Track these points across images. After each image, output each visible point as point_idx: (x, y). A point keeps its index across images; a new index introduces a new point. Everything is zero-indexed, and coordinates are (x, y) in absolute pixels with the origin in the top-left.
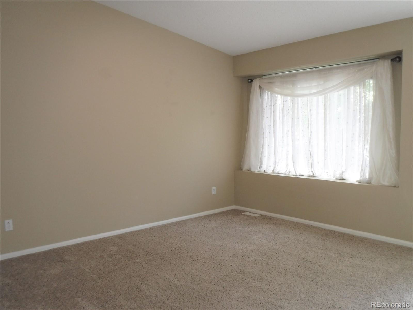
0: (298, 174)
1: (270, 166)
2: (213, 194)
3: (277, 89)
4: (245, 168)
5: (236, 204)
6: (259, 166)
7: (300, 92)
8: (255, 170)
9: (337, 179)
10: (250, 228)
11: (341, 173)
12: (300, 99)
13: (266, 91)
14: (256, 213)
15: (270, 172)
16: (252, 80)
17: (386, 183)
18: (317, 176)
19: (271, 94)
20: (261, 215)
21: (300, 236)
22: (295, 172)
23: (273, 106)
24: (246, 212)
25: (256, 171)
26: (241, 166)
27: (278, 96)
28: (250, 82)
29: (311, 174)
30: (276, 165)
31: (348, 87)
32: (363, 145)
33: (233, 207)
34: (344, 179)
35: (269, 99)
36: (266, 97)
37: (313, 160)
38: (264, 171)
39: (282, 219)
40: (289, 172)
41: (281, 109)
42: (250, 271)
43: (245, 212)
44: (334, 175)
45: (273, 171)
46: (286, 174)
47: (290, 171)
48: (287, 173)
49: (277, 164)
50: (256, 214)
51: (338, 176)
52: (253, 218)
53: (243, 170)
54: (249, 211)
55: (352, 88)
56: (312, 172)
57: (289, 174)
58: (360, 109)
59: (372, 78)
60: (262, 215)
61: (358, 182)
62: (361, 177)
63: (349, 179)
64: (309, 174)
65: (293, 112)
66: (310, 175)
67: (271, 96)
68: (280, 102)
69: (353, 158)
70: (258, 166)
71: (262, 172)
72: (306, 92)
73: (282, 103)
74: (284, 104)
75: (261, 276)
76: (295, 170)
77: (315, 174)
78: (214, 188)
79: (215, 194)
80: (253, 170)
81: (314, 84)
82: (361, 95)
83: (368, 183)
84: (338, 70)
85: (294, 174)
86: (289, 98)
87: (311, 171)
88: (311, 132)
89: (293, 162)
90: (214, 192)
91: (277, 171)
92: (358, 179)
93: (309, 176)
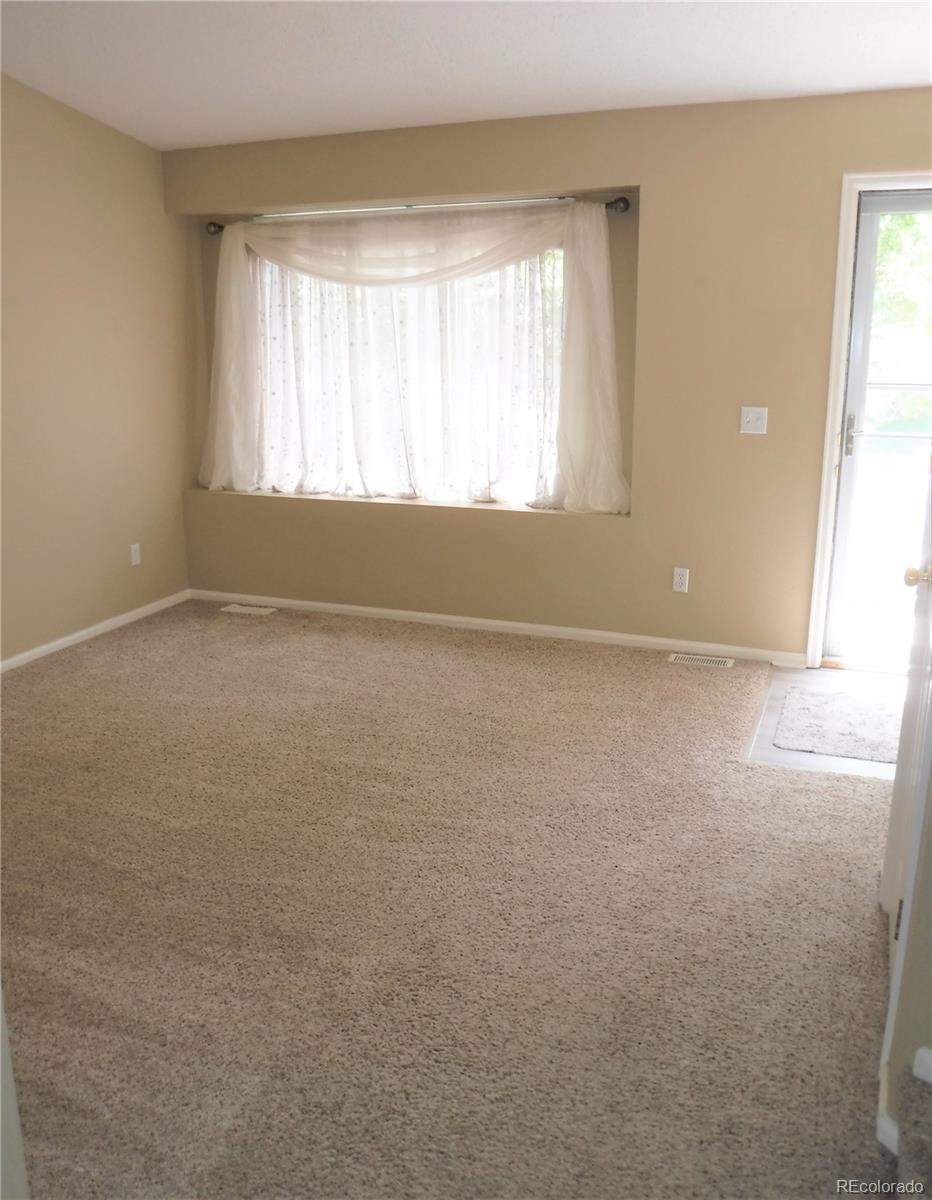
0: (372, 493)
1: (289, 474)
2: (134, 563)
3: (301, 260)
4: (217, 482)
5: (193, 585)
6: (256, 474)
7: (369, 271)
8: (246, 486)
9: (477, 502)
10: (272, 649)
11: (487, 485)
12: (369, 290)
13: (267, 262)
14: (259, 604)
15: (289, 489)
16: (221, 228)
17: (600, 506)
18: (423, 494)
19: (281, 270)
20: (274, 610)
21: (409, 654)
22: (366, 490)
23: (292, 306)
24: (230, 603)
25: (250, 490)
26: (200, 477)
27: (305, 279)
28: (215, 233)
29: (408, 491)
30: (307, 471)
31: (500, 266)
32: (541, 415)
33: (187, 594)
34: (492, 501)
35: (277, 288)
36: (267, 279)
37: (411, 455)
38: (273, 487)
39: (337, 616)
40: (348, 488)
41: (315, 317)
42: (345, 760)
43: (226, 604)
44: (470, 492)
45: (300, 486)
46: (338, 495)
47: (350, 485)
48: (341, 491)
49: (309, 470)
50: (260, 607)
51: (478, 494)
52: (260, 619)
53: (211, 488)
54: (237, 600)
55: (511, 269)
56: (411, 485)
57: (345, 495)
58: (532, 326)
59: (560, 245)
60: (280, 610)
61: (531, 507)
62: (538, 494)
63: (506, 500)
64: (402, 491)
65: (352, 325)
66: (404, 494)
67: (283, 277)
68: (313, 295)
69: (515, 446)
70: (253, 474)
71: (266, 491)
72: (388, 272)
73: (316, 299)
74: (323, 303)
75: (378, 767)
76: (364, 484)
77: (420, 491)
78: (135, 547)
79: (138, 562)
80: (239, 486)
81: (411, 251)
82: (533, 288)
83: (555, 509)
84: (475, 220)
85: (362, 493)
86: (336, 286)
87: (407, 484)
88: (405, 381)
89: (360, 463)
90: (136, 559)
91: (310, 486)
92: (532, 499)
93: (402, 498)
